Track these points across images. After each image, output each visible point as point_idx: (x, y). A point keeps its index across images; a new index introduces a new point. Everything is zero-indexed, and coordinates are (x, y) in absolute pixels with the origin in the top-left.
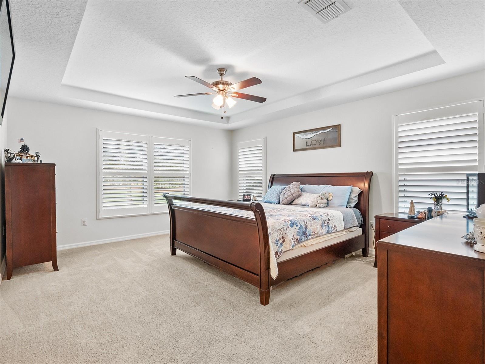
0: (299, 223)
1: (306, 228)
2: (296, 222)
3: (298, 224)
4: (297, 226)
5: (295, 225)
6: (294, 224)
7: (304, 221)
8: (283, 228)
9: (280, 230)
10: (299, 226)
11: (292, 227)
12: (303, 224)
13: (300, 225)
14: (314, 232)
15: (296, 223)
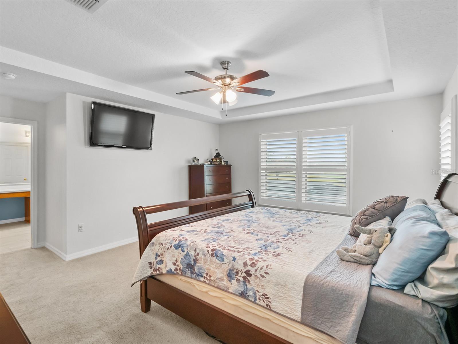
0: (187, 249)
1: (195, 261)
2: (184, 245)
3: (185, 250)
4: (183, 251)
5: (180, 249)
6: (180, 246)
7: (195, 250)
8: (165, 244)
9: (162, 244)
10: (185, 253)
11: (176, 249)
12: (192, 253)
13: (187, 252)
14: (210, 276)
15: (183, 247)
